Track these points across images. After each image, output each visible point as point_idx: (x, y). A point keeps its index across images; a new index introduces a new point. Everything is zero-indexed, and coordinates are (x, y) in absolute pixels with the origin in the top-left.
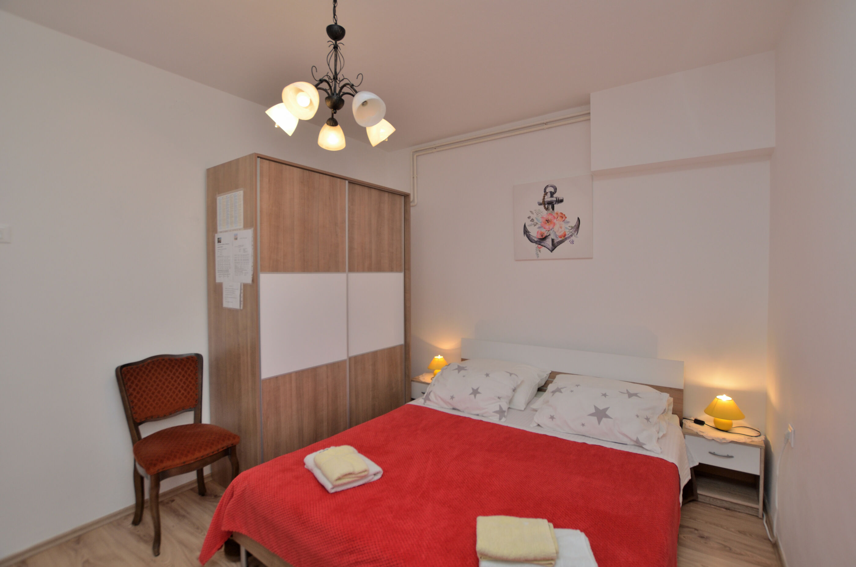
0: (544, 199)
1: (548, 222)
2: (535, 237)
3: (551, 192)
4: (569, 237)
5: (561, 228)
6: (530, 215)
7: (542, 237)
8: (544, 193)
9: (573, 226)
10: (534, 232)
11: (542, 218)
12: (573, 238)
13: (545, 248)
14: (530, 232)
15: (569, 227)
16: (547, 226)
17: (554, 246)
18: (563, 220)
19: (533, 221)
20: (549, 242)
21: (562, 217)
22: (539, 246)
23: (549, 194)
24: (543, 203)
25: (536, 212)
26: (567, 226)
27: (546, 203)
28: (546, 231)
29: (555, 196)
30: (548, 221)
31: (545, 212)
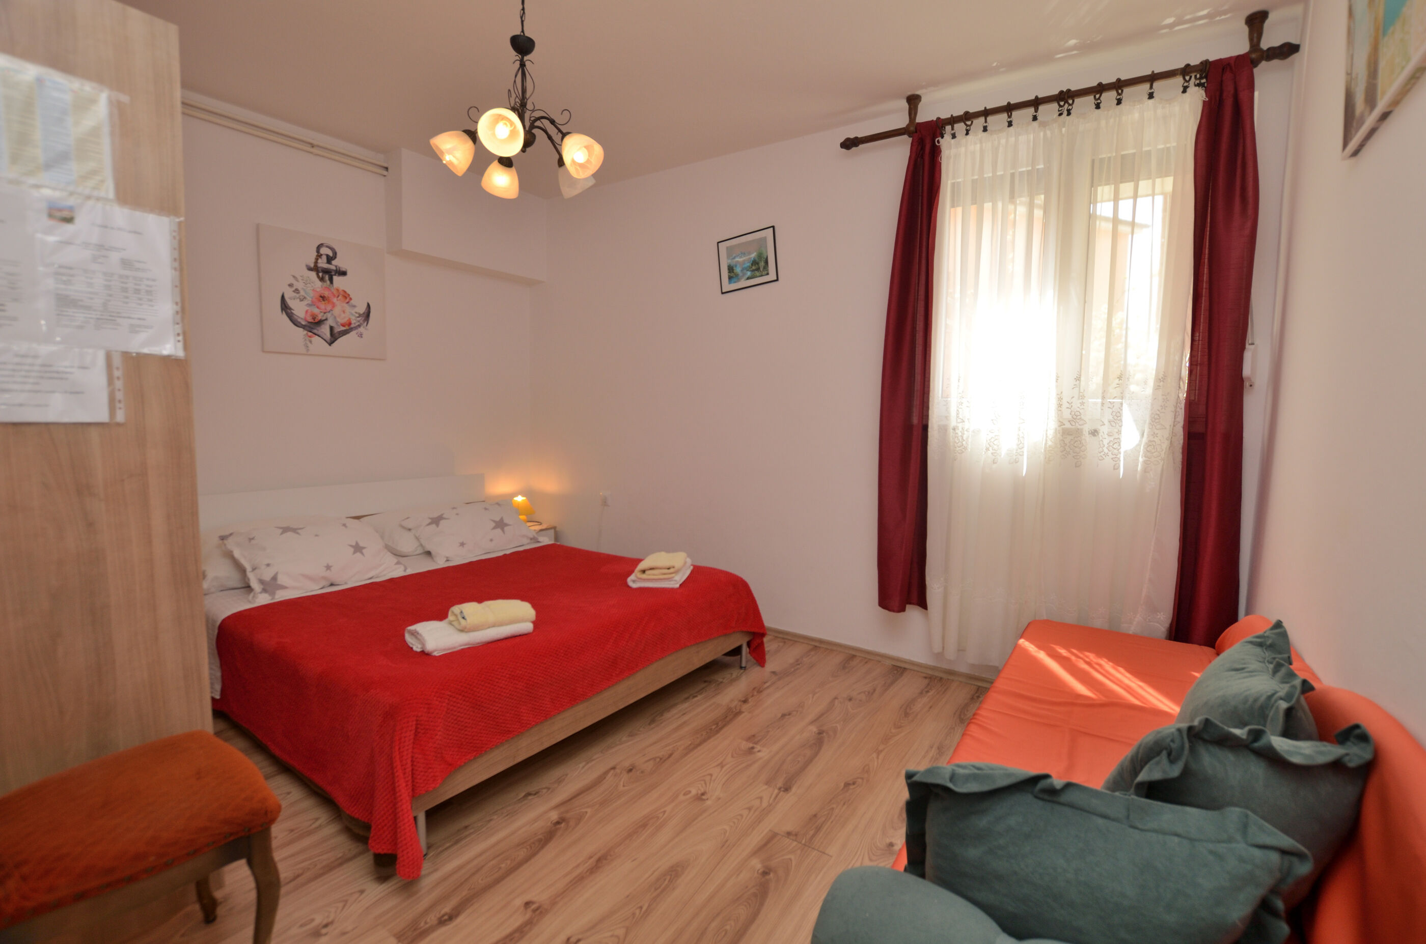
0: (316, 262)
1: (324, 300)
2: (302, 319)
3: (327, 256)
4: (356, 328)
5: (344, 312)
6: (294, 282)
7: (314, 320)
8: (316, 254)
9: (362, 312)
10: (300, 310)
11: (313, 290)
12: (361, 329)
13: (320, 338)
14: (293, 310)
15: (356, 313)
16: (322, 305)
17: (334, 337)
18: (347, 300)
19: (298, 293)
20: (325, 330)
21: (346, 298)
22: (310, 334)
23: (324, 258)
24: (315, 269)
25: (303, 280)
26: (353, 312)
27: (320, 269)
28: (321, 312)
29: (334, 262)
30: (323, 298)
31: (318, 284)
